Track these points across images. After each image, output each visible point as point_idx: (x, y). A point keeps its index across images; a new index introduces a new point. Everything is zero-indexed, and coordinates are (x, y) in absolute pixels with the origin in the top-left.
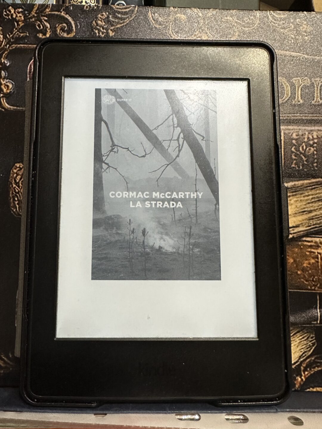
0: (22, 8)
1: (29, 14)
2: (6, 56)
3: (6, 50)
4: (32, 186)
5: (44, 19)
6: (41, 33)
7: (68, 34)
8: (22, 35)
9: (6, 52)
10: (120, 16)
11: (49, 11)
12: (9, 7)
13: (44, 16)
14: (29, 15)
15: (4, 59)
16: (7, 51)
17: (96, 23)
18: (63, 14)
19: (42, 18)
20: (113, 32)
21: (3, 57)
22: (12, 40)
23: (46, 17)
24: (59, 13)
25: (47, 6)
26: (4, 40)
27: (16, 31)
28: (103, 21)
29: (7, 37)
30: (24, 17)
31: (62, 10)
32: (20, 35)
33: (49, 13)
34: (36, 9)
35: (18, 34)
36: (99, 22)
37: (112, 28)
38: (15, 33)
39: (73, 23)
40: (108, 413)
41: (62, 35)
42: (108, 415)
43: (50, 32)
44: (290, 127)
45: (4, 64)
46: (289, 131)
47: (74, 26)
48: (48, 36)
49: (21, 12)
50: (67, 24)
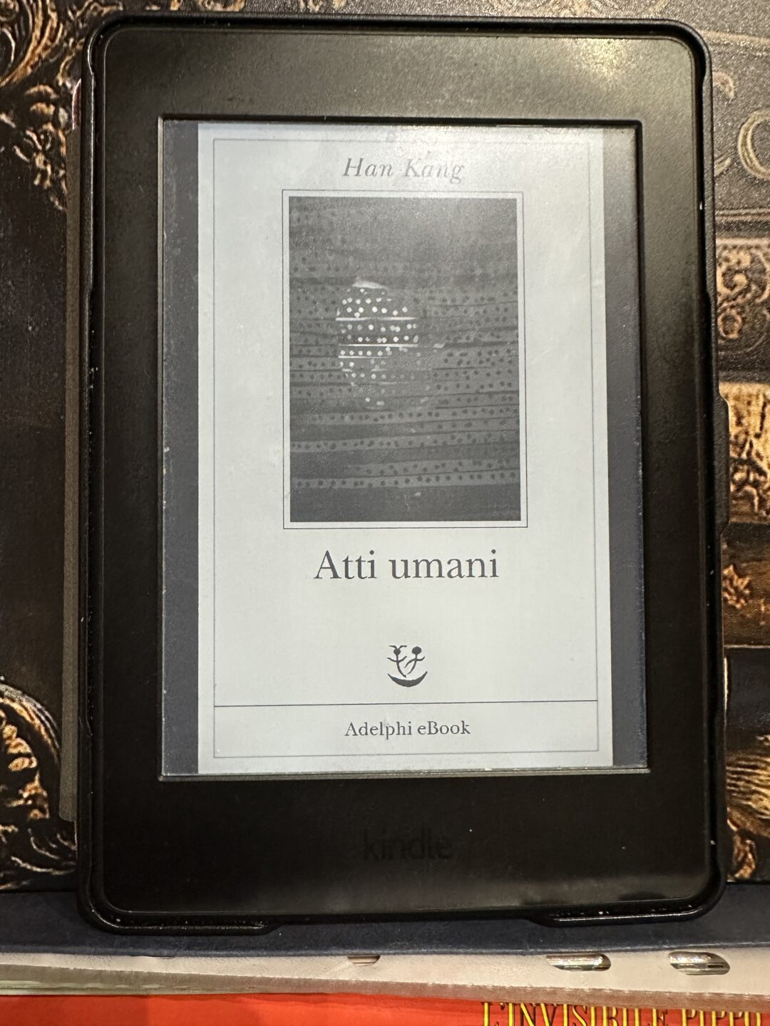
2: (67, 67)
3: (67, 52)
4: (91, 406)
6: (155, 4)
7: (225, 6)
8: (106, 10)
9: (68, 58)
15: (62, 76)
16: (71, 54)
21: (61, 70)
22: (81, 25)
26: (61, 26)
29: (69, 18)
32: (102, 11)
35: (95, 8)
38: (88, 7)
40: (384, 954)
41: (209, 7)
42: (382, 957)
43: (179, 1)
45: (63, 89)
48: (174, 8)
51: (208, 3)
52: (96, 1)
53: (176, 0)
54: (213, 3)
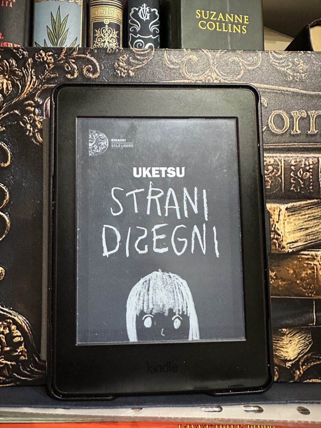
0: (52, 52)
1: (59, 56)
2: (39, 95)
5: (72, 61)
6: (69, 74)
7: (93, 75)
8: (52, 76)
9: (39, 92)
10: (139, 57)
11: (76, 54)
12: (40, 51)
13: (72, 59)
14: (58, 58)
15: (37, 98)
16: (40, 90)
17: (119, 65)
18: (88, 56)
19: (70, 60)
20: (133, 72)
21: (36, 96)
22: (44, 81)
23: (74, 59)
24: (85, 56)
25: (74, 50)
26: (37, 81)
27: (47, 72)
28: (124, 62)
29: (40, 78)
30: (54, 60)
31: (87, 53)
33: (76, 55)
34: (64, 52)
35: (49, 75)
36: (121, 64)
37: (133, 68)
38: (46, 75)
39: (97, 64)
41: (88, 75)
42: (143, 408)
43: (77, 73)
44: (289, 155)
45: (37, 102)
46: (289, 159)
47: (98, 67)
48: (75, 76)
49: (51, 55)
50: (92, 65)
51: (87, 74)
52: (49, 72)
53: (76, 72)
54: (89, 74)
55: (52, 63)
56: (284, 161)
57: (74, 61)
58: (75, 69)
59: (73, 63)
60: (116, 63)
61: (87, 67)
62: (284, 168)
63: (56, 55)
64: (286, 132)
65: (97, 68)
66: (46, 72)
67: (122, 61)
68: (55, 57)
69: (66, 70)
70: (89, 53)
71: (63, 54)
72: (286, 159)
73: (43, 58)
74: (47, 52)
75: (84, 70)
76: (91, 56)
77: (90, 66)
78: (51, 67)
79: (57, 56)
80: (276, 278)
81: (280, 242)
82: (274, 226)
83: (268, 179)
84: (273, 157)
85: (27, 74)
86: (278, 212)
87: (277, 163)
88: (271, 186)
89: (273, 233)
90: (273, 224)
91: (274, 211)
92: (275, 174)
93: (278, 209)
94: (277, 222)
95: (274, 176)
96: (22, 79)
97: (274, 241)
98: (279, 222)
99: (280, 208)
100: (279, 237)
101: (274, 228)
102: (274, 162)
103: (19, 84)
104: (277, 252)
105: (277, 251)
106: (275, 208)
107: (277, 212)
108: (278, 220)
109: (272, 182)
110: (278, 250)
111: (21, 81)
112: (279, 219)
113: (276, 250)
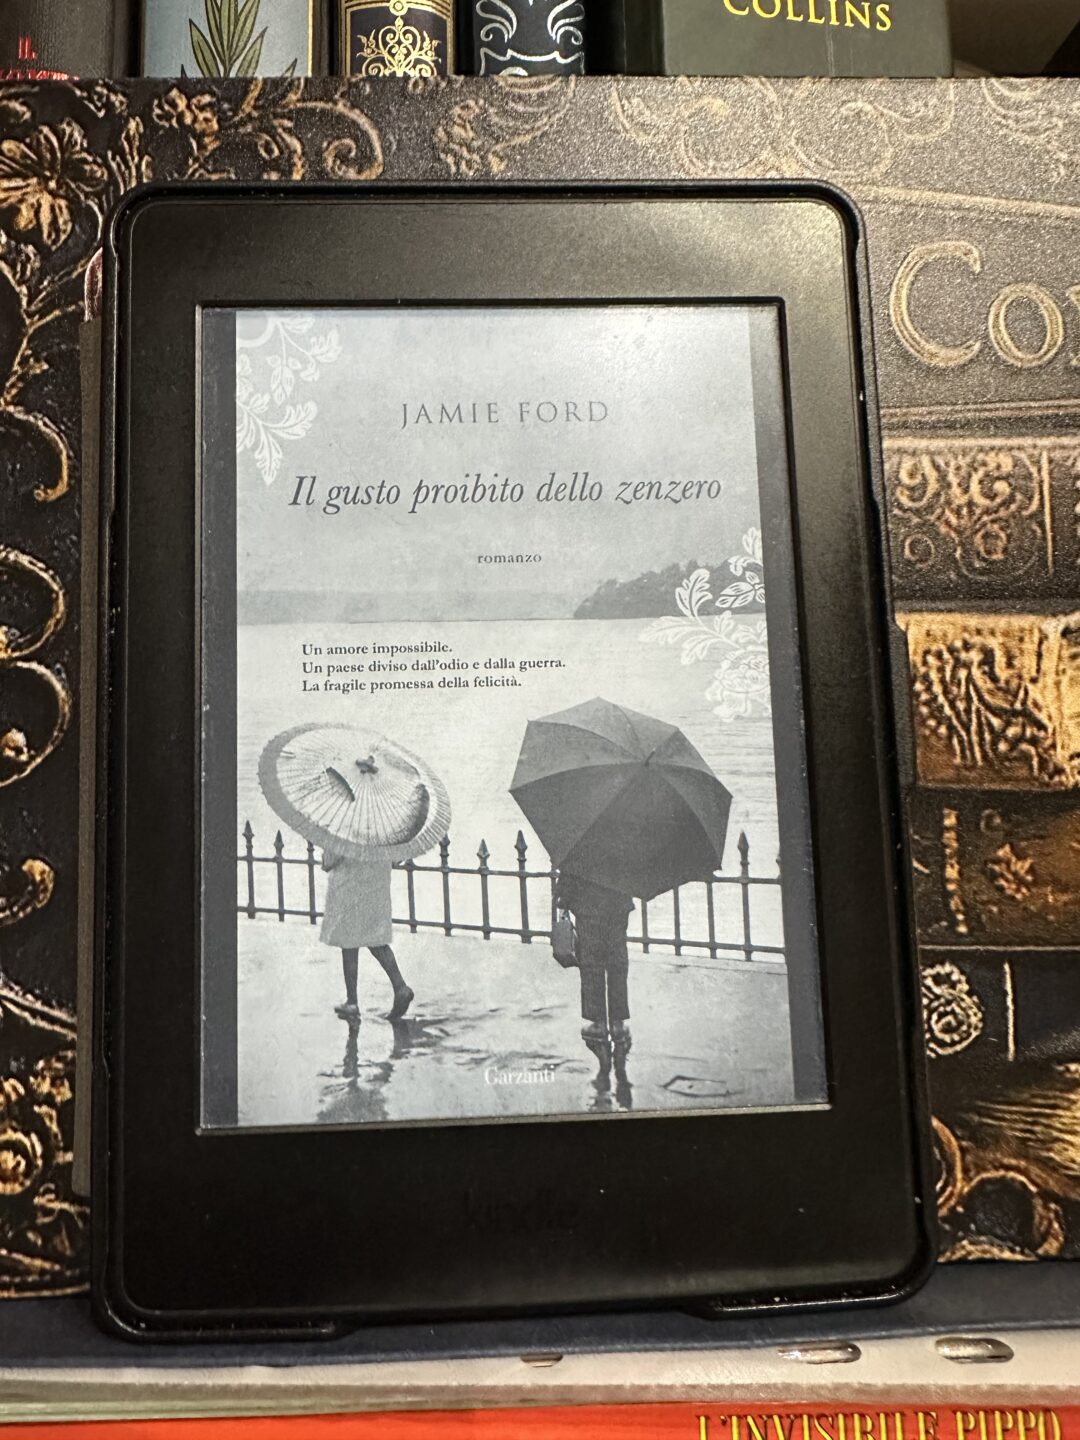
0: (213, 94)
1: (235, 111)
5: (281, 126)
6: (274, 170)
7: (359, 172)
8: (214, 178)
10: (520, 108)
11: (298, 101)
12: (170, 90)
13: (283, 116)
14: (235, 114)
17: (449, 134)
18: (341, 107)
19: (276, 123)
20: (501, 159)
23: (290, 119)
24: (329, 106)
25: (291, 85)
27: (196, 166)
28: (468, 127)
30: (219, 122)
31: (337, 97)
32: (210, 179)
33: (299, 105)
34: (256, 94)
35: (201, 175)
36: (457, 130)
37: (498, 148)
38: (193, 174)
39: (374, 134)
41: (341, 173)
43: (303, 166)
46: (1065, 453)
47: (377, 145)
48: (297, 176)
49: (210, 105)
50: (356, 140)
51: (340, 169)
52: (200, 166)
53: (299, 164)
54: (344, 168)
55: (213, 133)
56: (1051, 461)
57: (288, 124)
58: (295, 152)
59: (288, 130)
60: (441, 132)
61: (336, 143)
62: (1051, 486)
63: (226, 106)
64: (1050, 362)
65: (372, 150)
66: (193, 166)
67: (459, 121)
68: (224, 112)
69: (264, 159)
70: (342, 95)
71: (252, 103)
72: (1057, 455)
73: (180, 117)
74: (194, 96)
75: (325, 154)
76: (353, 106)
77: (348, 141)
78: (210, 148)
79: (230, 110)
80: (1035, 883)
81: (1046, 750)
82: (1021, 694)
83: (996, 526)
84: (1011, 449)
85: (123, 175)
86: (1035, 647)
87: (1023, 472)
88: (1005, 550)
89: (1020, 719)
90: (1019, 687)
91: (1021, 640)
92: (1021, 508)
93: (1036, 632)
94: (1034, 681)
95: (1013, 516)
96: (105, 190)
97: (1024, 746)
98: (1041, 680)
99: (1040, 631)
100: (1042, 734)
101: (1024, 703)
102: (1015, 466)
103: (96, 209)
104: (1036, 789)
105: (1037, 784)
106: (1022, 630)
107: (1030, 646)
108: (1034, 674)
109: (1009, 537)
110: (1036, 779)
111: (104, 198)
112: (1038, 671)
113: (1031, 779)
